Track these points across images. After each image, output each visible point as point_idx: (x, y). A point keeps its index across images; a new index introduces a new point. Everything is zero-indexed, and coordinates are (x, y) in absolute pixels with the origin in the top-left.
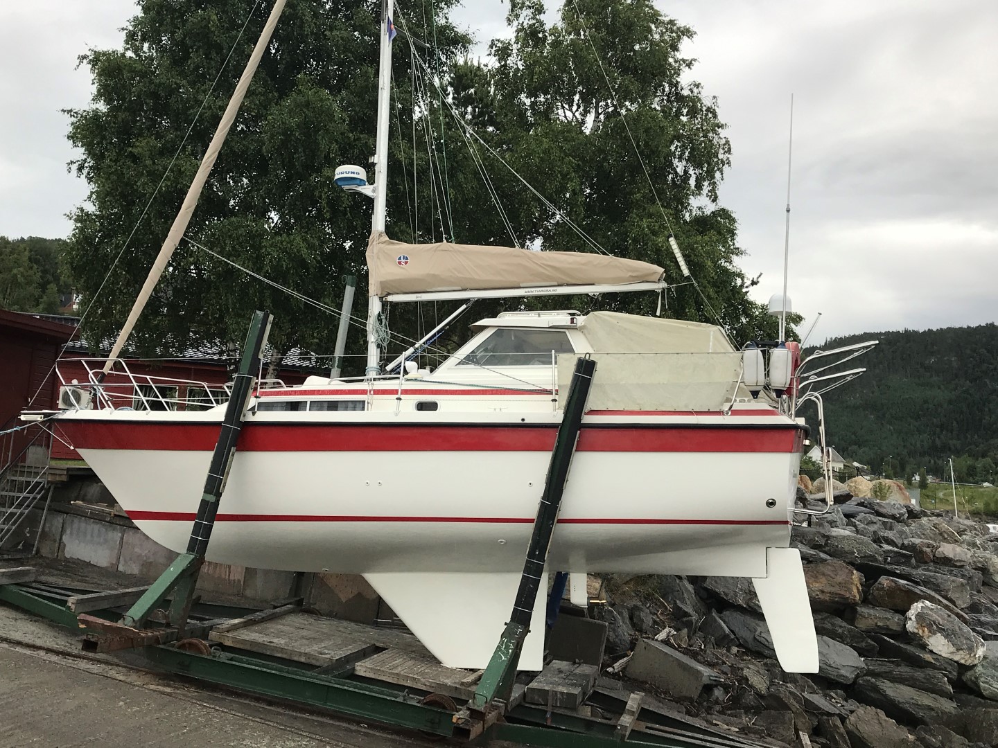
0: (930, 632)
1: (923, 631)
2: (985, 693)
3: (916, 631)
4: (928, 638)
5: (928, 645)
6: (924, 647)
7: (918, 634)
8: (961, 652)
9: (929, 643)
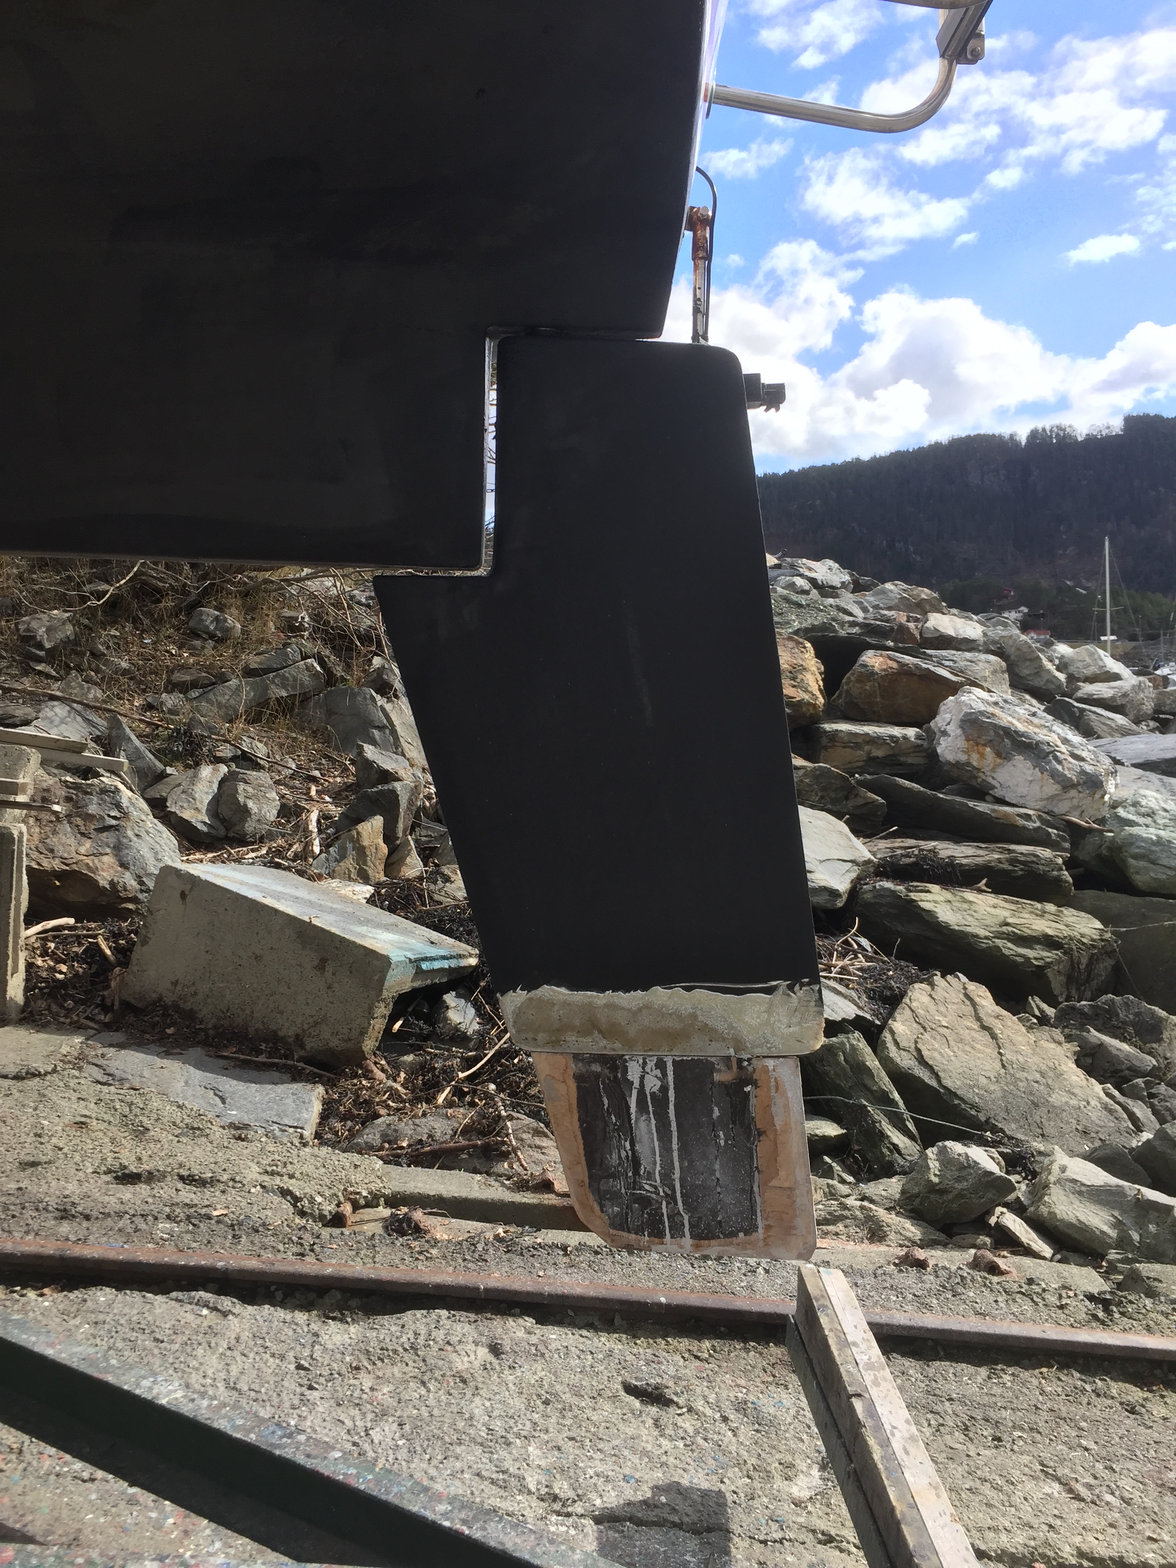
0: (998, 755)
1: (982, 756)
2: (1140, 880)
3: (963, 758)
4: (993, 770)
5: (994, 787)
6: (982, 792)
7: (968, 764)
8: (1073, 793)
9: (994, 782)
